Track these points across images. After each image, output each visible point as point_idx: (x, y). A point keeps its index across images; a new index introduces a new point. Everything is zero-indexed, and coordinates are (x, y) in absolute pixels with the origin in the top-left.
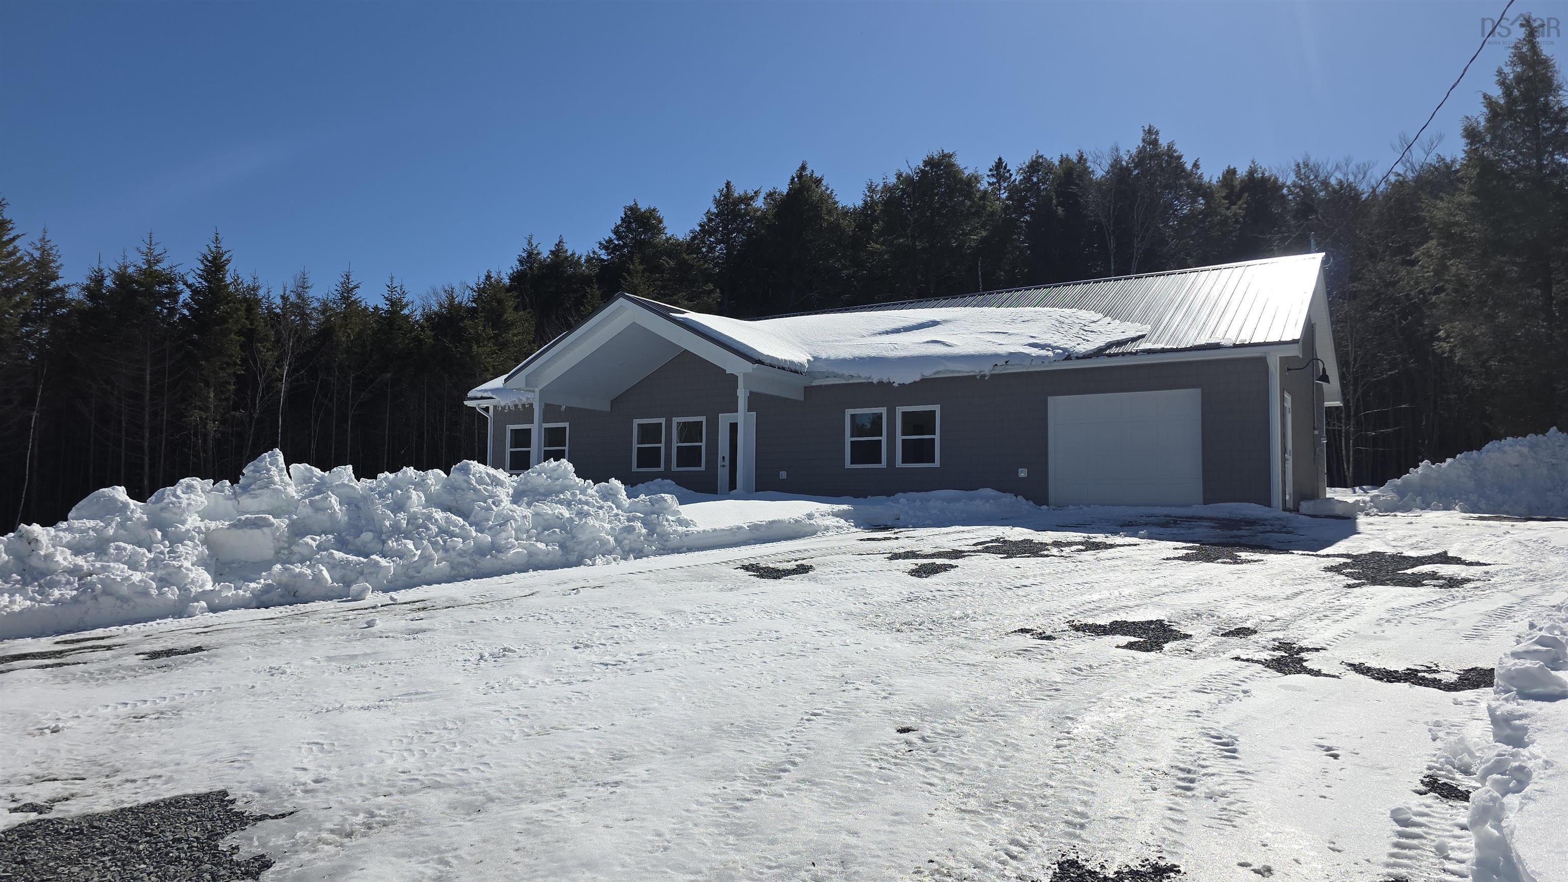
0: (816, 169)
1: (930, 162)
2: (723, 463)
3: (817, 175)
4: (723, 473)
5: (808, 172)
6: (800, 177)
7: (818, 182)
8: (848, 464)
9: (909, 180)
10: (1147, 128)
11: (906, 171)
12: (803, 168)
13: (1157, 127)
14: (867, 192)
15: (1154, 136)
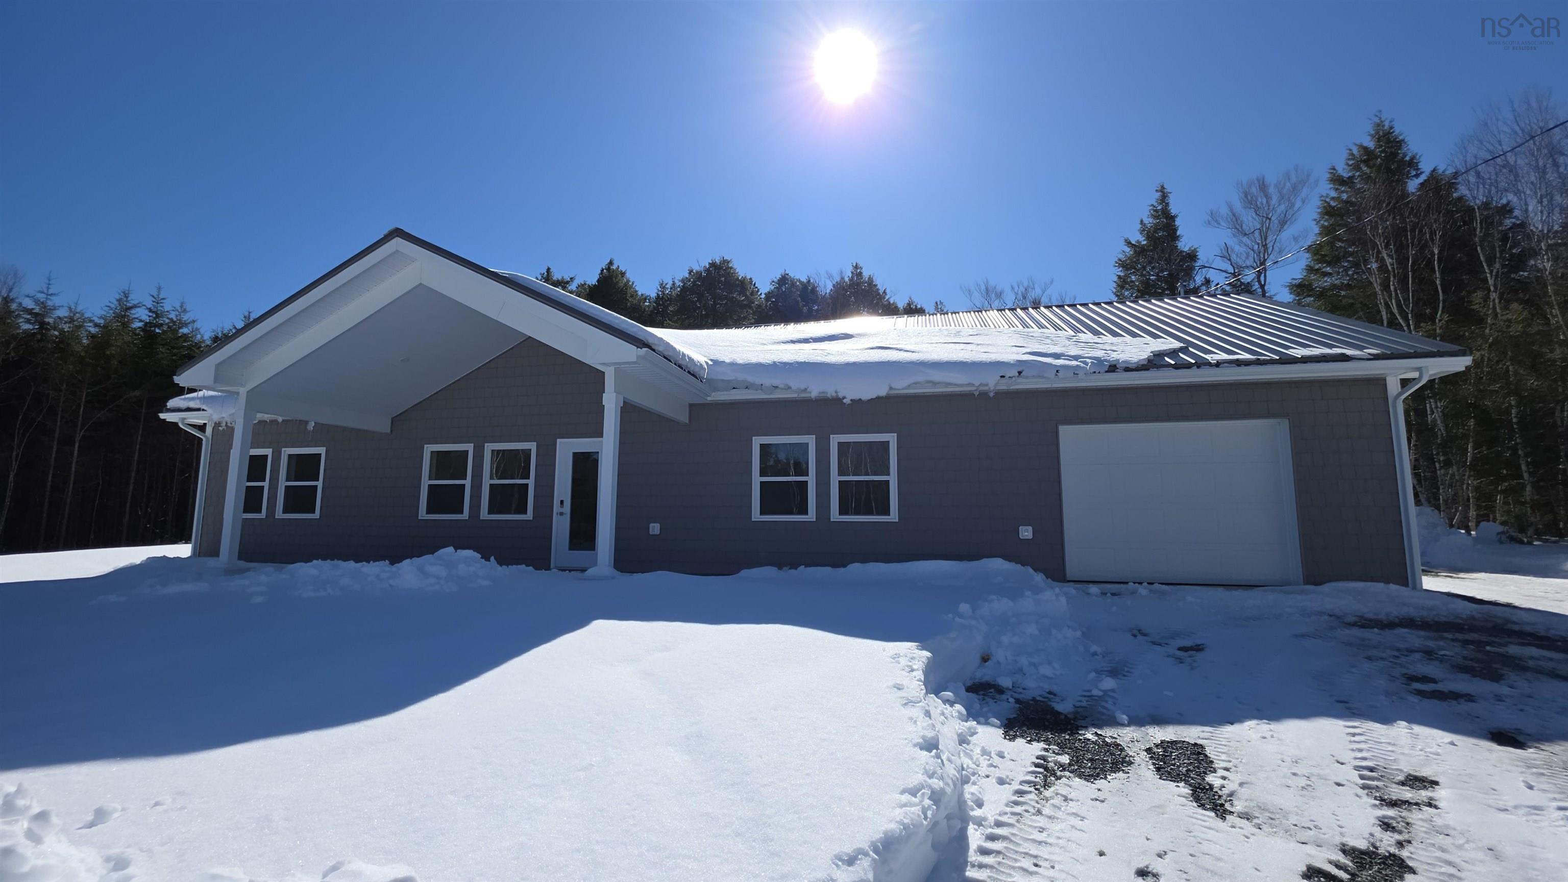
0: (621, 264)
1: (713, 265)
2: (561, 510)
3: (622, 269)
4: (561, 525)
5: (614, 267)
6: (608, 269)
7: (623, 274)
8: (756, 515)
9: (699, 274)
10: (854, 265)
11: (696, 268)
12: (611, 263)
13: (861, 264)
14: (659, 287)
15: (858, 271)
